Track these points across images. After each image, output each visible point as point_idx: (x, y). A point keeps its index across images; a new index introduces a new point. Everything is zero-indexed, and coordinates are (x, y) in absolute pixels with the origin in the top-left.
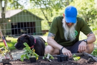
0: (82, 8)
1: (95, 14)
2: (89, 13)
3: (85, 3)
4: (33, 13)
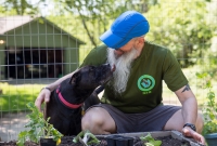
0: (178, 22)
1: (206, 35)
2: (194, 34)
3: (185, 10)
4: (61, 26)
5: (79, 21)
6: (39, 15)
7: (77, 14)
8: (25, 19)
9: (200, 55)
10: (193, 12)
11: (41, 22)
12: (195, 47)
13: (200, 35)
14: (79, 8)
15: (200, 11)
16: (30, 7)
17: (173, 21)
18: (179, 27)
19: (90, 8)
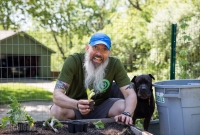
0: (126, 37)
1: (147, 48)
2: (138, 46)
3: (131, 28)
4: (37, 39)
5: (51, 35)
6: (20, 30)
7: (49, 30)
8: (10, 33)
9: (142, 63)
10: (137, 30)
11: (22, 35)
12: (138, 56)
13: (142, 47)
14: (51, 25)
15: (142, 29)
16: (14, 24)
17: (122, 36)
18: (126, 41)
19: (59, 25)
